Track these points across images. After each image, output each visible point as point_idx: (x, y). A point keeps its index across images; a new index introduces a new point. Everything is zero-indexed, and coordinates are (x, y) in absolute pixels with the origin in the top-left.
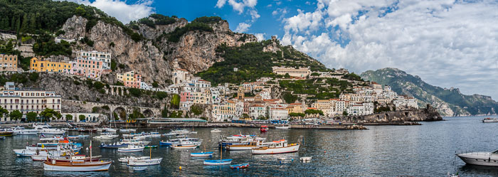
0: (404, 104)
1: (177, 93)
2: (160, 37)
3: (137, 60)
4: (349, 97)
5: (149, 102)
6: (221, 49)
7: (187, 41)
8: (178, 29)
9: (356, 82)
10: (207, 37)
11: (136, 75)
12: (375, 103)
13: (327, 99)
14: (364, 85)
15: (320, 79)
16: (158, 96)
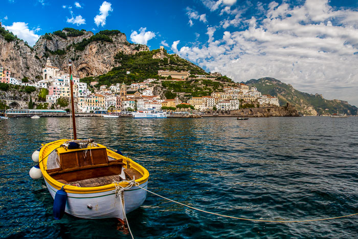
0: (267, 102)
1: (46, 87)
2: (70, 47)
3: (9, 58)
4: (219, 95)
5: (17, 95)
6: (120, 57)
7: (91, 49)
8: (85, 40)
9: (227, 83)
10: (107, 47)
11: (6, 72)
12: (241, 101)
13: (201, 96)
14: (233, 86)
15: (197, 81)
16: (26, 90)
